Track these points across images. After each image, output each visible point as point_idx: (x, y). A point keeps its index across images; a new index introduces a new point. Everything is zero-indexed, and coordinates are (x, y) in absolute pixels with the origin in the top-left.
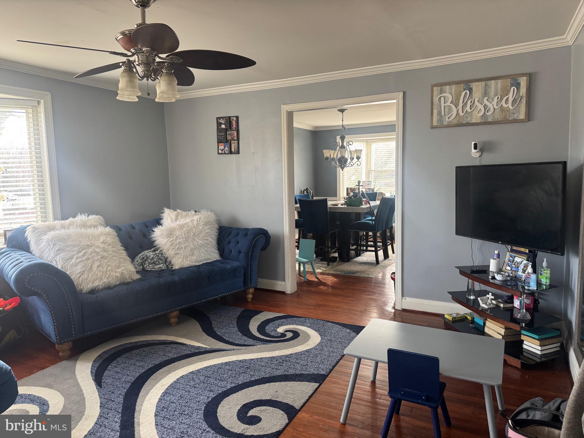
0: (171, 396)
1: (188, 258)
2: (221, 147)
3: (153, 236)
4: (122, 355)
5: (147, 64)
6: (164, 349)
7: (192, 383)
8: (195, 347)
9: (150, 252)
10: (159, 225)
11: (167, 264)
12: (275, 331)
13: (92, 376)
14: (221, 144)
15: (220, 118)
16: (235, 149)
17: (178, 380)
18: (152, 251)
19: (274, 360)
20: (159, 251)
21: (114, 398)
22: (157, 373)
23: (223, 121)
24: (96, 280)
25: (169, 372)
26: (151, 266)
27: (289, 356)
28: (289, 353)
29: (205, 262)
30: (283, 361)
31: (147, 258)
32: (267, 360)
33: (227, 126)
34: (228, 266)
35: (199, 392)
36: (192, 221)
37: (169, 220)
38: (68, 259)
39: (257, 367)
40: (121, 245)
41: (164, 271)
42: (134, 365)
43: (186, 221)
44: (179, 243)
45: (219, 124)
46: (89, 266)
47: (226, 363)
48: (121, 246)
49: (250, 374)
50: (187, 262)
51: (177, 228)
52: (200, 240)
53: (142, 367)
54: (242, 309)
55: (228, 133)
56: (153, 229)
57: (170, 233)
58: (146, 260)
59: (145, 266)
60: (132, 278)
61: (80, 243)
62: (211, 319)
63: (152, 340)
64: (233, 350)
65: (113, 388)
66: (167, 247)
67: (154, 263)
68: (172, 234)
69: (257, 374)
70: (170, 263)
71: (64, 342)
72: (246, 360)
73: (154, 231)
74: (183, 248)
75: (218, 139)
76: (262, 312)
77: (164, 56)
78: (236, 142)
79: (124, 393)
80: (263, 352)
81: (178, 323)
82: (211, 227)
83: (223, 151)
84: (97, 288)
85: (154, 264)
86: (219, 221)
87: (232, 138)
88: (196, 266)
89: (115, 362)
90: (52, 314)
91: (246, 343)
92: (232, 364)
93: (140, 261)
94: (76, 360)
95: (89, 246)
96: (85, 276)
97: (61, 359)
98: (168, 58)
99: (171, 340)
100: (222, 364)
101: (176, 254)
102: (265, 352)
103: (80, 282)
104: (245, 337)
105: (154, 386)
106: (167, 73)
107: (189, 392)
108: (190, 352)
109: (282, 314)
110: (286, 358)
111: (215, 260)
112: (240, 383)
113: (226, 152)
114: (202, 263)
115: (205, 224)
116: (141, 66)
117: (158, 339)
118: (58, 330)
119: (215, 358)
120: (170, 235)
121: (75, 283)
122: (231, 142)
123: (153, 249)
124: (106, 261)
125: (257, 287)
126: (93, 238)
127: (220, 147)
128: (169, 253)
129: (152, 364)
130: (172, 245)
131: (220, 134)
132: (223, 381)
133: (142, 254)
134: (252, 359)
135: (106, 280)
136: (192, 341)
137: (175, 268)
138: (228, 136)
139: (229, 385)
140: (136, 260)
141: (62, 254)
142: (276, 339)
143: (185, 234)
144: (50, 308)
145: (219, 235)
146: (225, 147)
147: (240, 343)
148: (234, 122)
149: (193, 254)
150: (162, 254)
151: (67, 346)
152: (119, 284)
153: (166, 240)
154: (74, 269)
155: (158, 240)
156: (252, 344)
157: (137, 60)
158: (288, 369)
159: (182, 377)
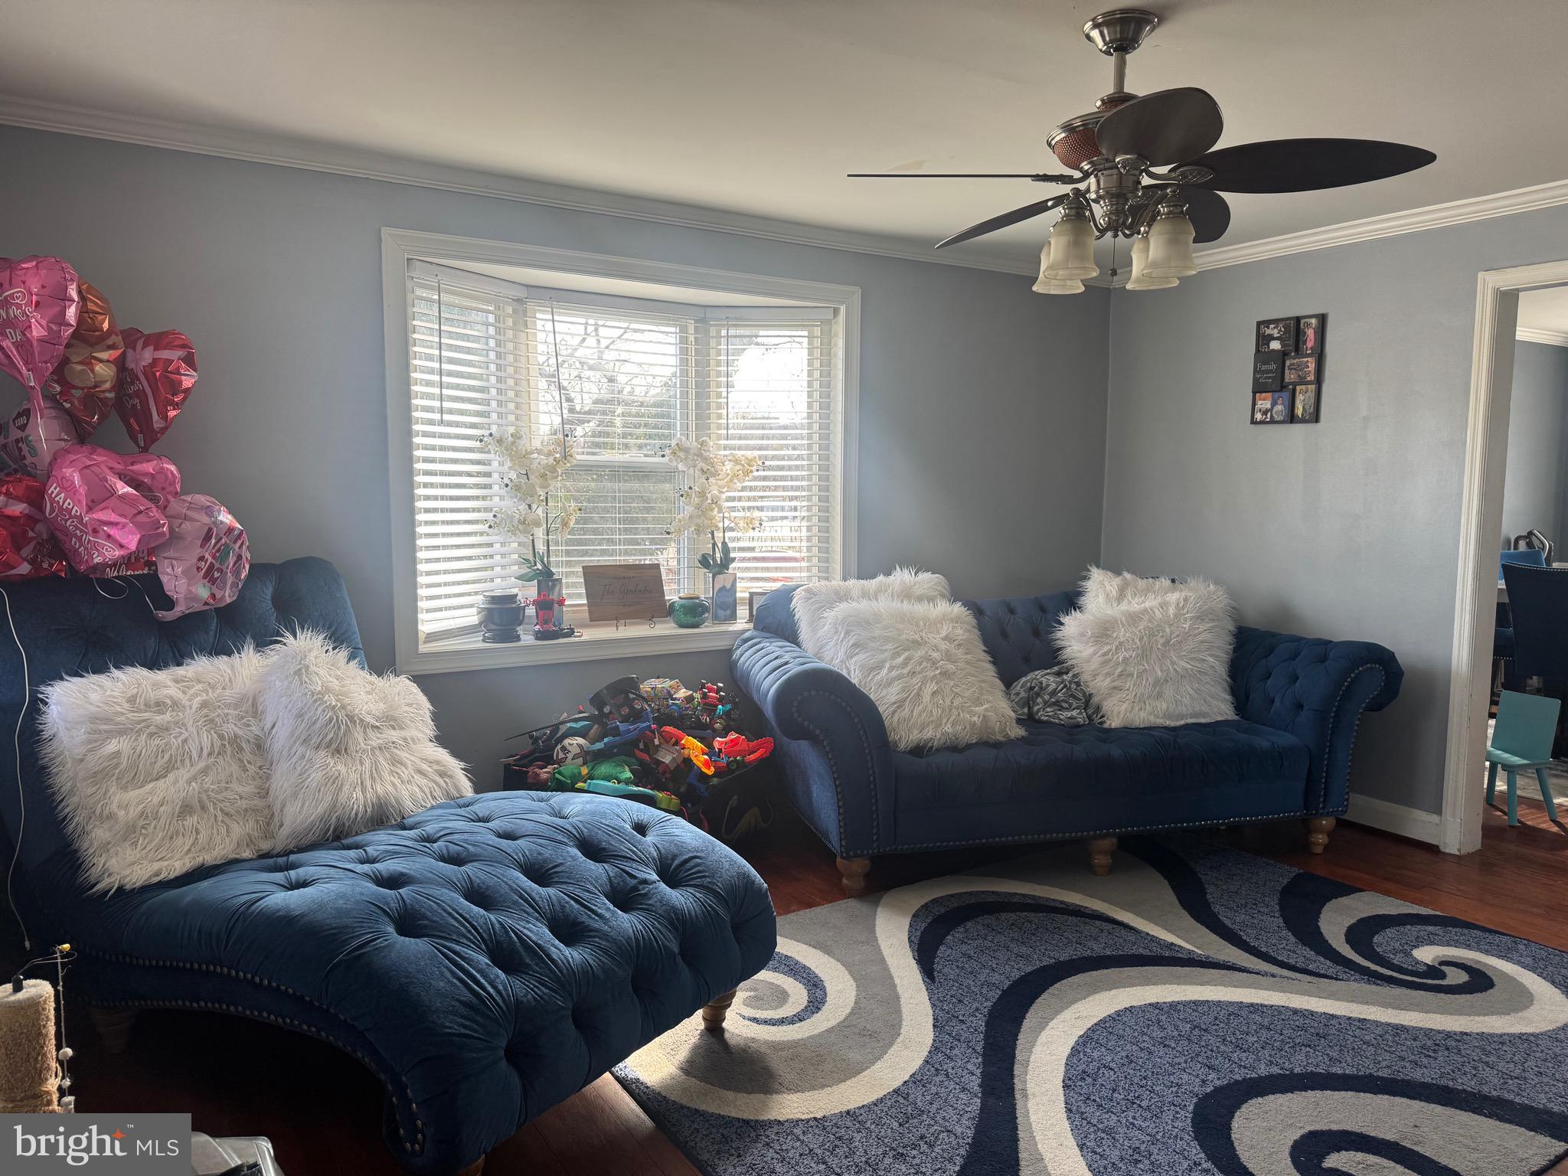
0: (1103, 1050)
1: (1147, 703)
2: (1264, 403)
3: (1059, 635)
4: (978, 917)
5: (1116, 196)
6: (1078, 928)
7: (1158, 1034)
8: (1162, 942)
9: (1048, 674)
10: (1075, 610)
11: (1090, 711)
12: (1408, 954)
13: (913, 951)
14: (1264, 394)
15: (1267, 323)
16: (1307, 407)
17: (1118, 1013)
18: (1054, 673)
19: (1403, 1036)
20: (1070, 674)
21: (964, 1015)
22: (1063, 982)
23: (1276, 331)
24: (928, 725)
25: (1094, 989)
26: (1048, 709)
27: (1458, 1038)
28: (1458, 1029)
29: (1190, 721)
30: (1436, 1045)
31: (1041, 688)
32: (1380, 1029)
33: (1289, 345)
34: (1262, 743)
35: (1177, 1060)
36: (1163, 605)
37: (1101, 599)
38: (872, 669)
39: (1348, 1042)
40: (985, 648)
41: (1082, 728)
42: (1008, 948)
43: (1147, 604)
44: (1125, 660)
45: (1263, 340)
46: (915, 692)
47: (1252, 1005)
48: (985, 651)
49: (1328, 1055)
50: (1143, 714)
51: (1121, 621)
52: (1181, 658)
53: (1027, 958)
54: (1295, 871)
55: (1288, 363)
56: (1061, 619)
57: (1103, 632)
58: (1038, 695)
59: (1036, 708)
60: (1007, 734)
61: (900, 635)
62: (1203, 878)
63: (1048, 899)
64: (1273, 976)
65: (960, 991)
66: (1092, 667)
67: (1057, 703)
68: (1108, 636)
69: (1349, 1059)
70: (1098, 709)
71: (856, 856)
72: (1312, 1013)
73: (1062, 624)
74: (1135, 676)
75: (1255, 381)
76: (1361, 890)
77: (1163, 170)
78: (1312, 387)
79: (986, 1010)
80: (1367, 1003)
81: (1112, 870)
82: (1213, 627)
83: (1269, 413)
84: (930, 745)
85: (1056, 708)
86: (1235, 613)
87: (1299, 376)
88: (1166, 728)
89: (961, 929)
90: (836, 787)
91: (1310, 967)
92: (1269, 1012)
93: (1023, 694)
94: (876, 903)
95: (917, 644)
96: (906, 712)
97: (844, 894)
98: (1173, 175)
99: (1094, 908)
100: (1240, 1005)
101: (1114, 688)
102: (1373, 1004)
103: (895, 724)
104: (1308, 950)
105: (1057, 1012)
106: (1170, 213)
107: (1150, 1053)
108: (1147, 952)
109: (1432, 912)
110: (1446, 1039)
111: (1220, 719)
112: (1297, 1070)
113: (1277, 418)
114: (1182, 722)
115: (1198, 618)
116: (1102, 202)
117: (1061, 899)
118: (845, 825)
119: (1220, 985)
120: (1101, 637)
121: (886, 723)
122: (1294, 390)
123: (1056, 669)
124: (952, 683)
125: (1345, 817)
126: (925, 625)
127: (1260, 402)
128: (1097, 683)
129: (1050, 957)
130: (1105, 663)
131: (1264, 368)
132: (1245, 1051)
133: (1029, 678)
134: (1333, 1016)
135: (948, 728)
136: (1152, 925)
137: (1110, 725)
138: (1287, 372)
139: (1262, 1067)
140: (1014, 692)
141: (861, 656)
142: (1409, 978)
143: (1141, 639)
144: (834, 773)
145: (1235, 650)
146: (1274, 404)
147: (1292, 961)
148: (1310, 333)
149: (1160, 695)
150: (1078, 684)
151: (860, 866)
152: (977, 743)
153: (1092, 649)
154: (884, 692)
155: (1070, 646)
156: (1330, 972)
157: (1093, 188)
158: (1453, 1072)
159: (1130, 1010)
